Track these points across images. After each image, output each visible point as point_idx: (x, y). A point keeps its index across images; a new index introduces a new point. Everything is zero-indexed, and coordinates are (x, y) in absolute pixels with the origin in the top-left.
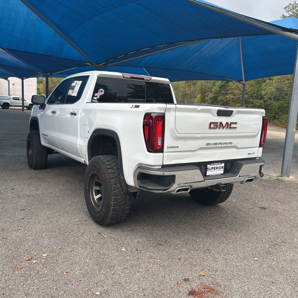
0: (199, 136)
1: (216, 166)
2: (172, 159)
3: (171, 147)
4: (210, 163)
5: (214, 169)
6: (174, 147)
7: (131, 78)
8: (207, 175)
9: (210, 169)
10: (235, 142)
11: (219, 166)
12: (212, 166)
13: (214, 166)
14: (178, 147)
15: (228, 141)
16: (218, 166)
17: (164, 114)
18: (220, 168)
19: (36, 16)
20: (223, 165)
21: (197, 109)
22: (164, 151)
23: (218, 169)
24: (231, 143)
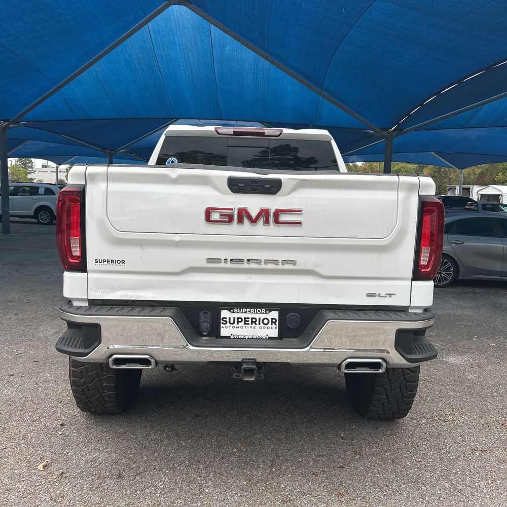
0: (177, 238)
1: (250, 316)
2: (113, 289)
3: (104, 261)
4: (230, 306)
5: (245, 324)
6: (112, 261)
7: (235, 133)
8: (222, 335)
9: (232, 322)
10: (304, 259)
11: (262, 316)
12: (236, 315)
13: (243, 316)
14: (123, 262)
15: (280, 256)
16: (257, 316)
17: (84, 187)
18: (266, 321)
19: (267, 63)
20: (275, 315)
21: (166, 176)
22: (89, 268)
23: (257, 323)
24: (293, 262)
